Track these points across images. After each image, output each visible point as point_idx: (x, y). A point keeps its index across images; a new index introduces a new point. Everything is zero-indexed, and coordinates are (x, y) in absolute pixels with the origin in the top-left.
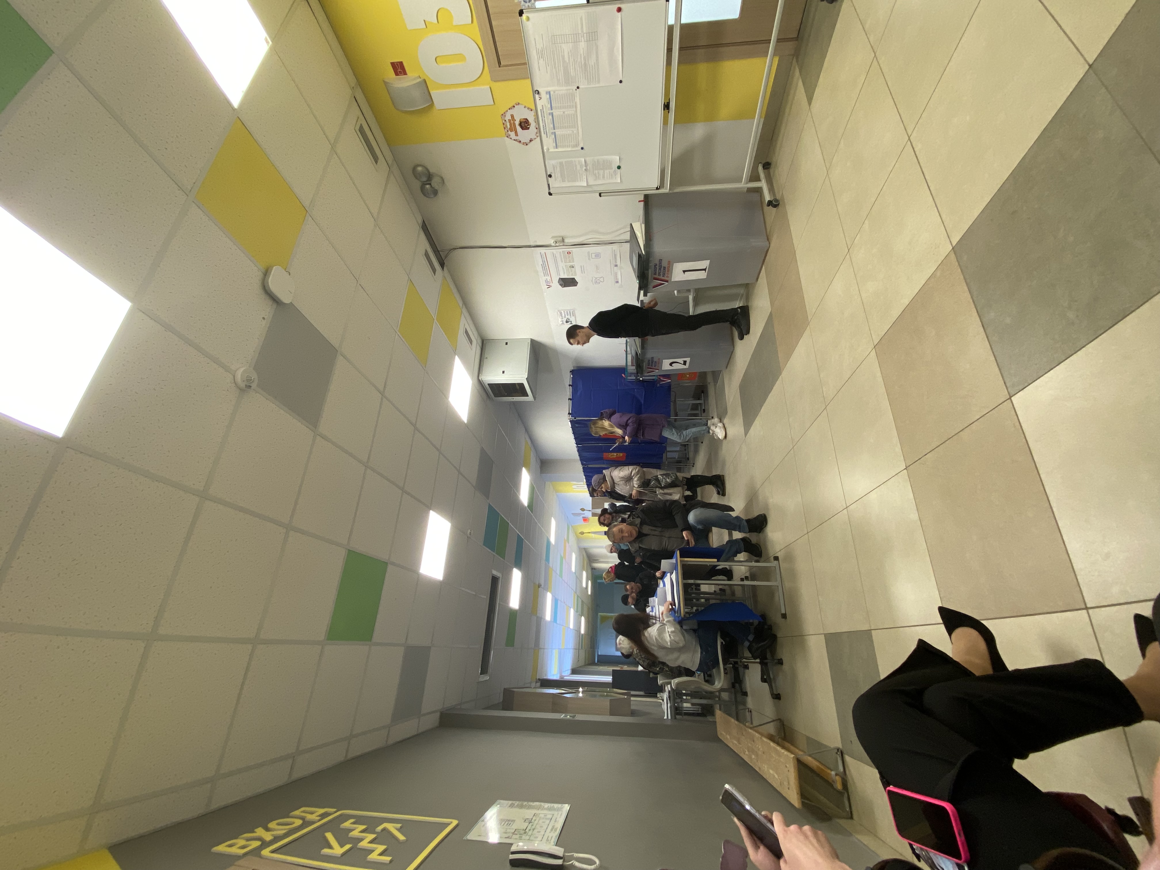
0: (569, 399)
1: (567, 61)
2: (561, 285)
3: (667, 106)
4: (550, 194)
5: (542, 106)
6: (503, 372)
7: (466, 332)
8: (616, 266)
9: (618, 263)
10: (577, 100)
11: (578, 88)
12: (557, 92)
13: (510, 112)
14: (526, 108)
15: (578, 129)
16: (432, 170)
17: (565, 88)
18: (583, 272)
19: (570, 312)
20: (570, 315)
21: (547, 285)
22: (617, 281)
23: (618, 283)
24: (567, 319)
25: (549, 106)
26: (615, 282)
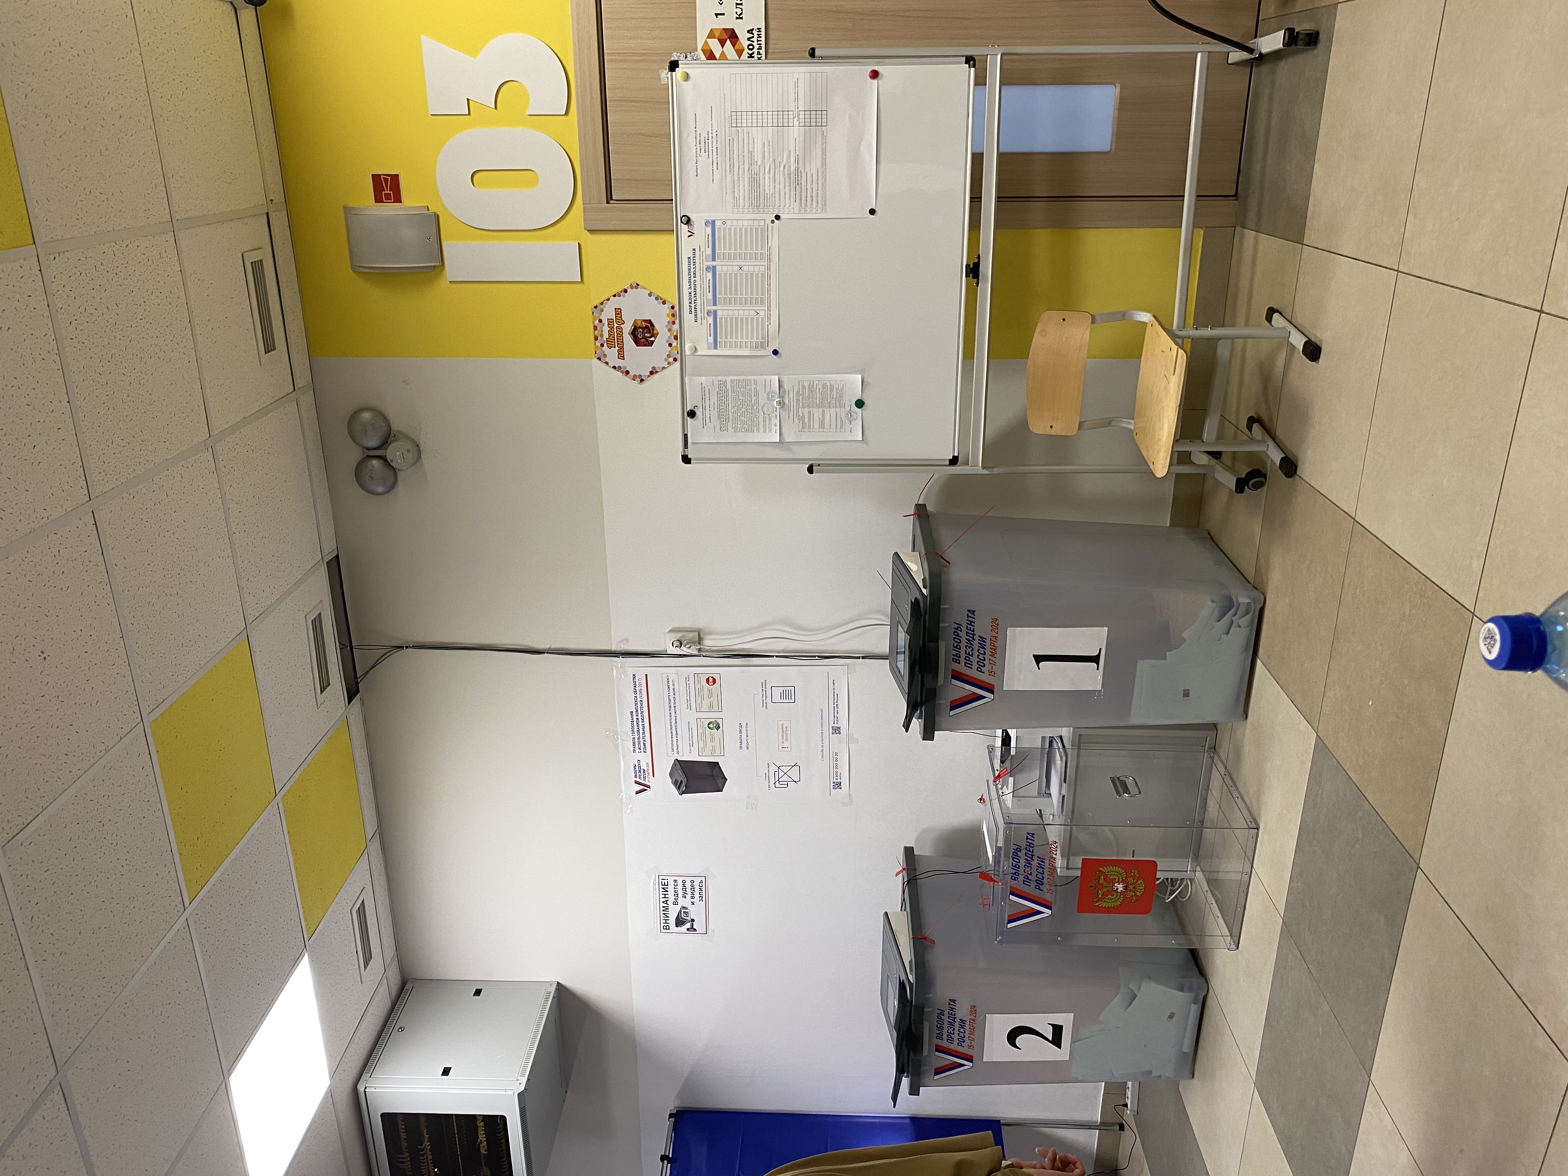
1: (759, 163)
2: (678, 785)
3: (973, 271)
4: (686, 460)
5: (694, 250)
6: (446, 1072)
7: (362, 912)
8: (837, 731)
9: (843, 724)
10: (774, 244)
11: (778, 217)
12: (729, 223)
13: (615, 303)
14: (653, 298)
15: (769, 309)
17: (748, 216)
18: (744, 745)
19: (693, 887)
20: (693, 897)
21: (636, 782)
22: (839, 781)
23: (841, 788)
24: (683, 911)
25: (709, 251)
26: (832, 784)
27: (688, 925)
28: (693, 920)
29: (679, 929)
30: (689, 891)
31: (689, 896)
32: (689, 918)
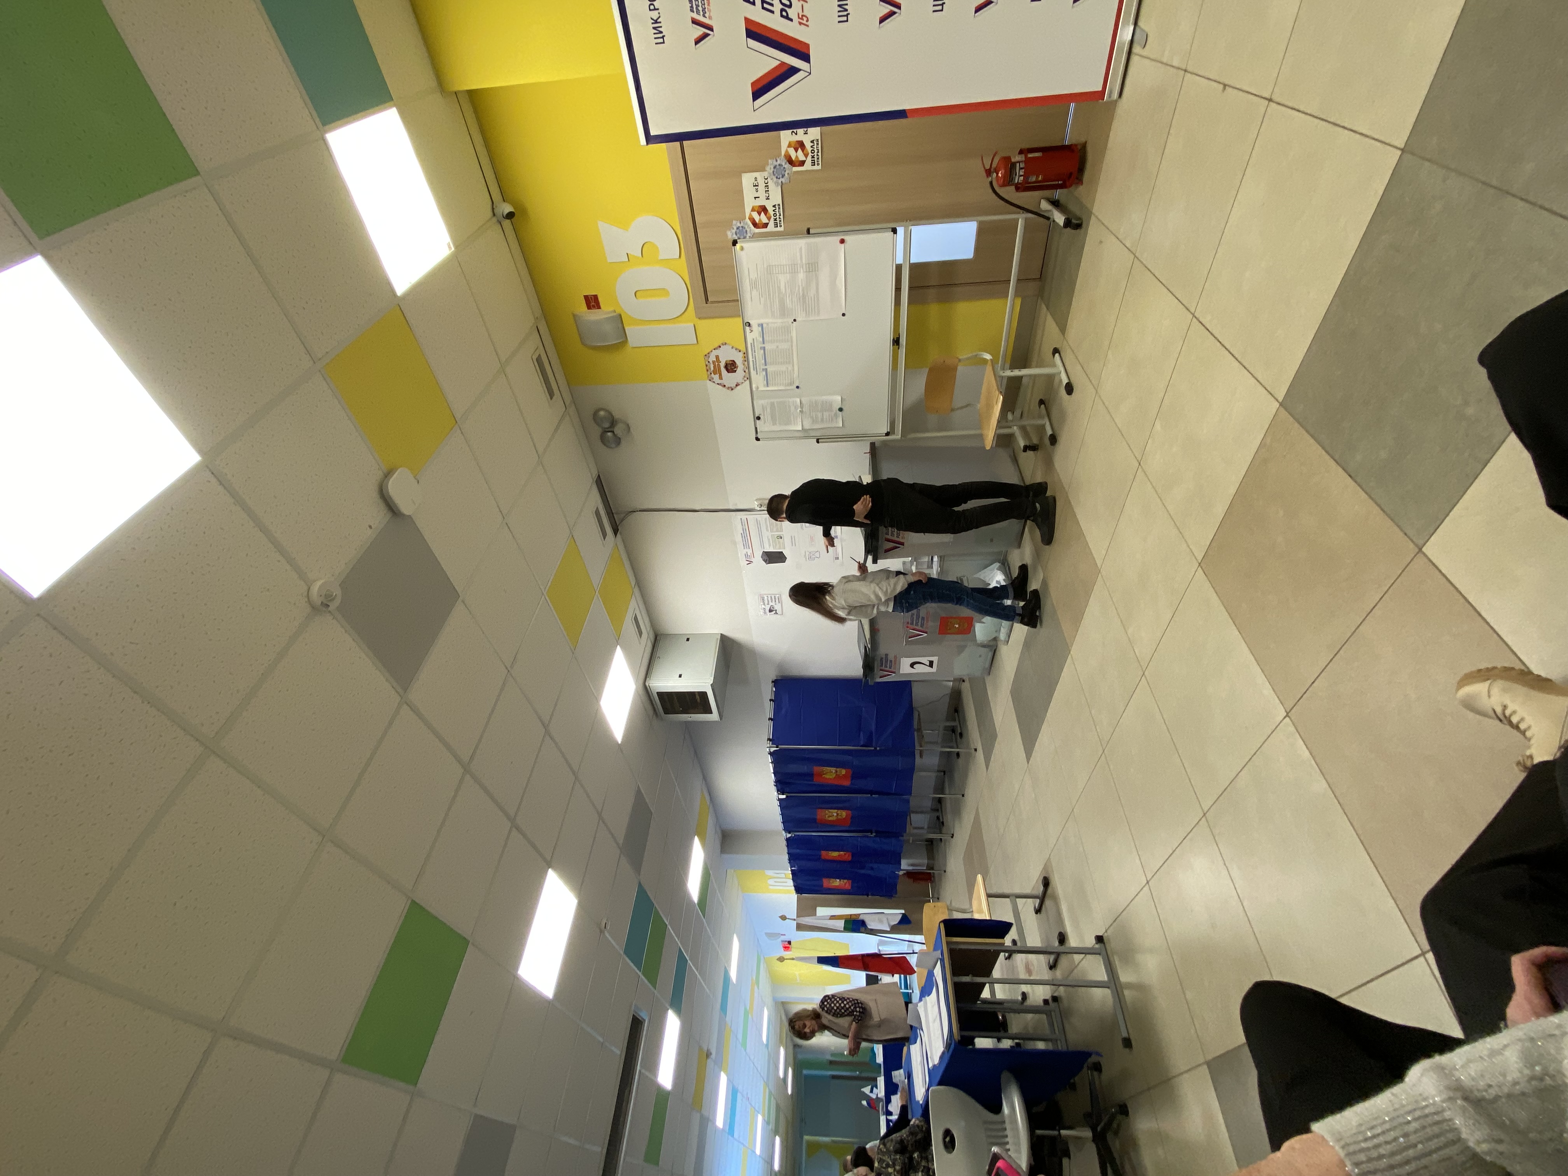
1: (784, 292)
2: (765, 561)
3: (896, 342)
4: (757, 439)
5: (753, 339)
6: (680, 676)
7: (636, 619)
10: (794, 334)
11: (795, 320)
12: (770, 325)
13: (715, 353)
14: (734, 349)
15: (793, 366)
16: (617, 415)
17: (780, 321)
18: (794, 544)
19: (775, 598)
25: (761, 339)
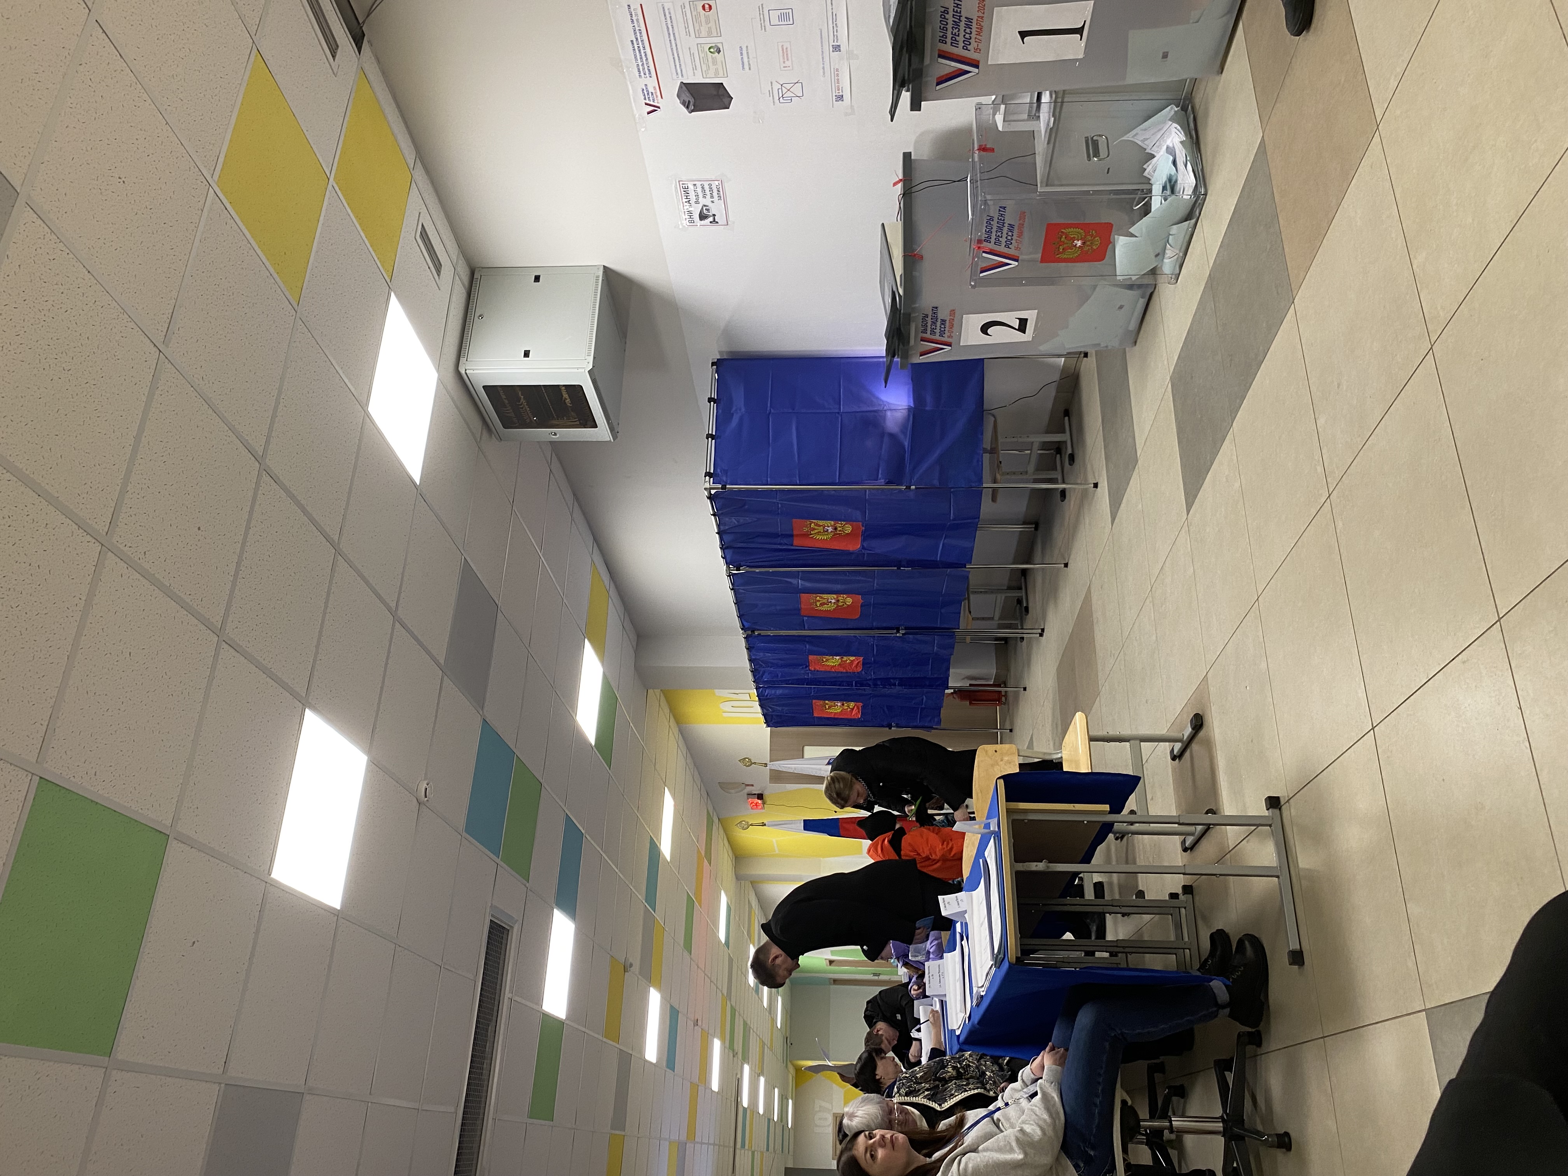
0: (709, 436)
8: (837, 48)
9: (843, 42)
20: (712, 197)
21: (646, 104)
22: (841, 94)
23: (843, 101)
24: (704, 208)
26: (834, 98)
27: (711, 219)
28: (714, 215)
29: (703, 222)
30: (708, 192)
31: (708, 196)
32: (710, 214)
